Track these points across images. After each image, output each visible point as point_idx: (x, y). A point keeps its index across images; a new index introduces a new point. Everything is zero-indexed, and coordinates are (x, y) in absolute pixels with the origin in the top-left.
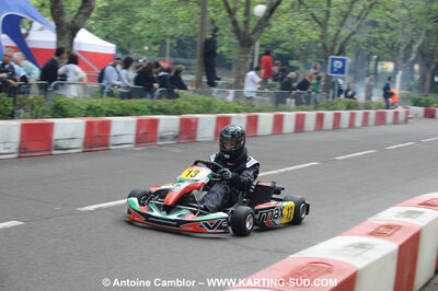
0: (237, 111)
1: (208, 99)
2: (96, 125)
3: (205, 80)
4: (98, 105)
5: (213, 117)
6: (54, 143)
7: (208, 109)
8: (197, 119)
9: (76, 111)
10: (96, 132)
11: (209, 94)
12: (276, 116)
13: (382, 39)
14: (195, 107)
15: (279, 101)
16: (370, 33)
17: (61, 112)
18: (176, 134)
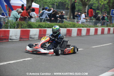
0: (83, 27)
1: (74, 23)
2: (42, 31)
3: (72, 17)
4: (42, 24)
5: (76, 29)
6: (30, 36)
7: (74, 26)
8: (72, 29)
9: (35, 26)
10: (42, 33)
11: (74, 21)
12: (95, 29)
14: (70, 26)
15: (95, 24)
17: (30, 26)
18: (65, 34)
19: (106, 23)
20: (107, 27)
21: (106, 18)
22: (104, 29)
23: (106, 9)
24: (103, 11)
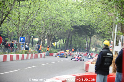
13: (36, 31)
15: (4, 51)
16: (32, 29)
19: (15, 50)
20: (16, 53)
21: (15, 45)
22: (13, 55)
23: (15, 36)
24: (12, 38)
